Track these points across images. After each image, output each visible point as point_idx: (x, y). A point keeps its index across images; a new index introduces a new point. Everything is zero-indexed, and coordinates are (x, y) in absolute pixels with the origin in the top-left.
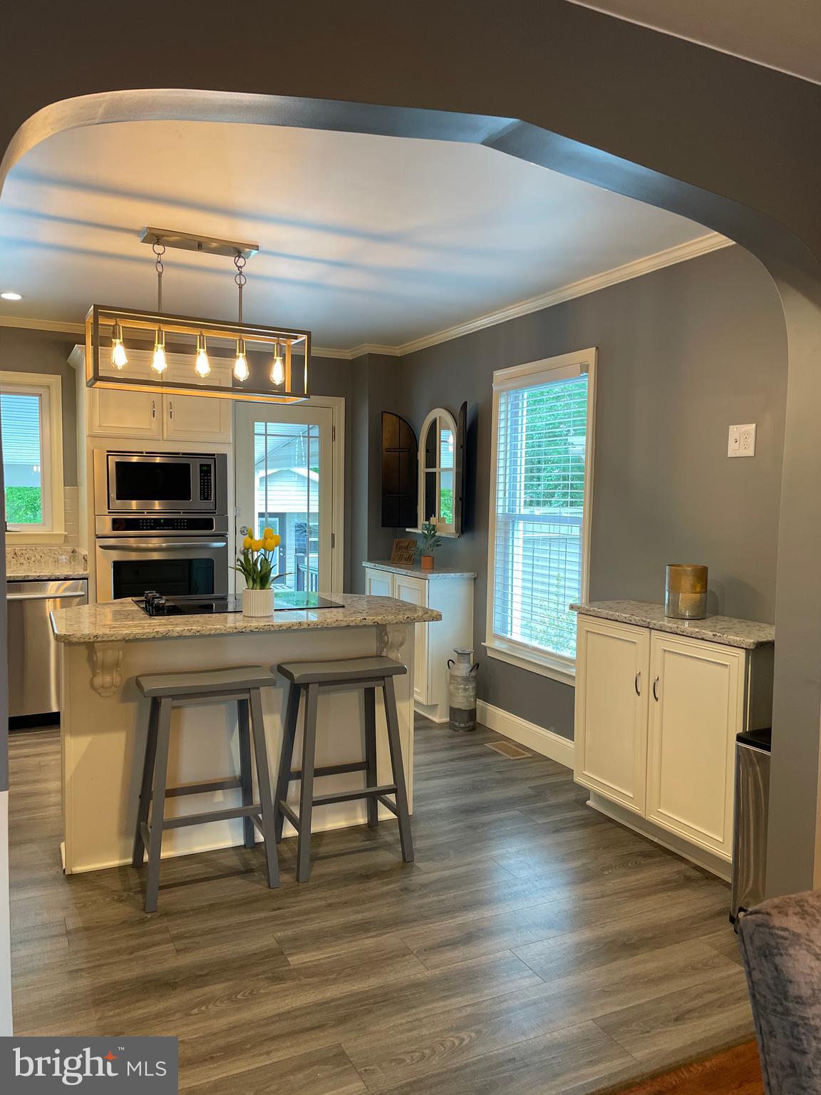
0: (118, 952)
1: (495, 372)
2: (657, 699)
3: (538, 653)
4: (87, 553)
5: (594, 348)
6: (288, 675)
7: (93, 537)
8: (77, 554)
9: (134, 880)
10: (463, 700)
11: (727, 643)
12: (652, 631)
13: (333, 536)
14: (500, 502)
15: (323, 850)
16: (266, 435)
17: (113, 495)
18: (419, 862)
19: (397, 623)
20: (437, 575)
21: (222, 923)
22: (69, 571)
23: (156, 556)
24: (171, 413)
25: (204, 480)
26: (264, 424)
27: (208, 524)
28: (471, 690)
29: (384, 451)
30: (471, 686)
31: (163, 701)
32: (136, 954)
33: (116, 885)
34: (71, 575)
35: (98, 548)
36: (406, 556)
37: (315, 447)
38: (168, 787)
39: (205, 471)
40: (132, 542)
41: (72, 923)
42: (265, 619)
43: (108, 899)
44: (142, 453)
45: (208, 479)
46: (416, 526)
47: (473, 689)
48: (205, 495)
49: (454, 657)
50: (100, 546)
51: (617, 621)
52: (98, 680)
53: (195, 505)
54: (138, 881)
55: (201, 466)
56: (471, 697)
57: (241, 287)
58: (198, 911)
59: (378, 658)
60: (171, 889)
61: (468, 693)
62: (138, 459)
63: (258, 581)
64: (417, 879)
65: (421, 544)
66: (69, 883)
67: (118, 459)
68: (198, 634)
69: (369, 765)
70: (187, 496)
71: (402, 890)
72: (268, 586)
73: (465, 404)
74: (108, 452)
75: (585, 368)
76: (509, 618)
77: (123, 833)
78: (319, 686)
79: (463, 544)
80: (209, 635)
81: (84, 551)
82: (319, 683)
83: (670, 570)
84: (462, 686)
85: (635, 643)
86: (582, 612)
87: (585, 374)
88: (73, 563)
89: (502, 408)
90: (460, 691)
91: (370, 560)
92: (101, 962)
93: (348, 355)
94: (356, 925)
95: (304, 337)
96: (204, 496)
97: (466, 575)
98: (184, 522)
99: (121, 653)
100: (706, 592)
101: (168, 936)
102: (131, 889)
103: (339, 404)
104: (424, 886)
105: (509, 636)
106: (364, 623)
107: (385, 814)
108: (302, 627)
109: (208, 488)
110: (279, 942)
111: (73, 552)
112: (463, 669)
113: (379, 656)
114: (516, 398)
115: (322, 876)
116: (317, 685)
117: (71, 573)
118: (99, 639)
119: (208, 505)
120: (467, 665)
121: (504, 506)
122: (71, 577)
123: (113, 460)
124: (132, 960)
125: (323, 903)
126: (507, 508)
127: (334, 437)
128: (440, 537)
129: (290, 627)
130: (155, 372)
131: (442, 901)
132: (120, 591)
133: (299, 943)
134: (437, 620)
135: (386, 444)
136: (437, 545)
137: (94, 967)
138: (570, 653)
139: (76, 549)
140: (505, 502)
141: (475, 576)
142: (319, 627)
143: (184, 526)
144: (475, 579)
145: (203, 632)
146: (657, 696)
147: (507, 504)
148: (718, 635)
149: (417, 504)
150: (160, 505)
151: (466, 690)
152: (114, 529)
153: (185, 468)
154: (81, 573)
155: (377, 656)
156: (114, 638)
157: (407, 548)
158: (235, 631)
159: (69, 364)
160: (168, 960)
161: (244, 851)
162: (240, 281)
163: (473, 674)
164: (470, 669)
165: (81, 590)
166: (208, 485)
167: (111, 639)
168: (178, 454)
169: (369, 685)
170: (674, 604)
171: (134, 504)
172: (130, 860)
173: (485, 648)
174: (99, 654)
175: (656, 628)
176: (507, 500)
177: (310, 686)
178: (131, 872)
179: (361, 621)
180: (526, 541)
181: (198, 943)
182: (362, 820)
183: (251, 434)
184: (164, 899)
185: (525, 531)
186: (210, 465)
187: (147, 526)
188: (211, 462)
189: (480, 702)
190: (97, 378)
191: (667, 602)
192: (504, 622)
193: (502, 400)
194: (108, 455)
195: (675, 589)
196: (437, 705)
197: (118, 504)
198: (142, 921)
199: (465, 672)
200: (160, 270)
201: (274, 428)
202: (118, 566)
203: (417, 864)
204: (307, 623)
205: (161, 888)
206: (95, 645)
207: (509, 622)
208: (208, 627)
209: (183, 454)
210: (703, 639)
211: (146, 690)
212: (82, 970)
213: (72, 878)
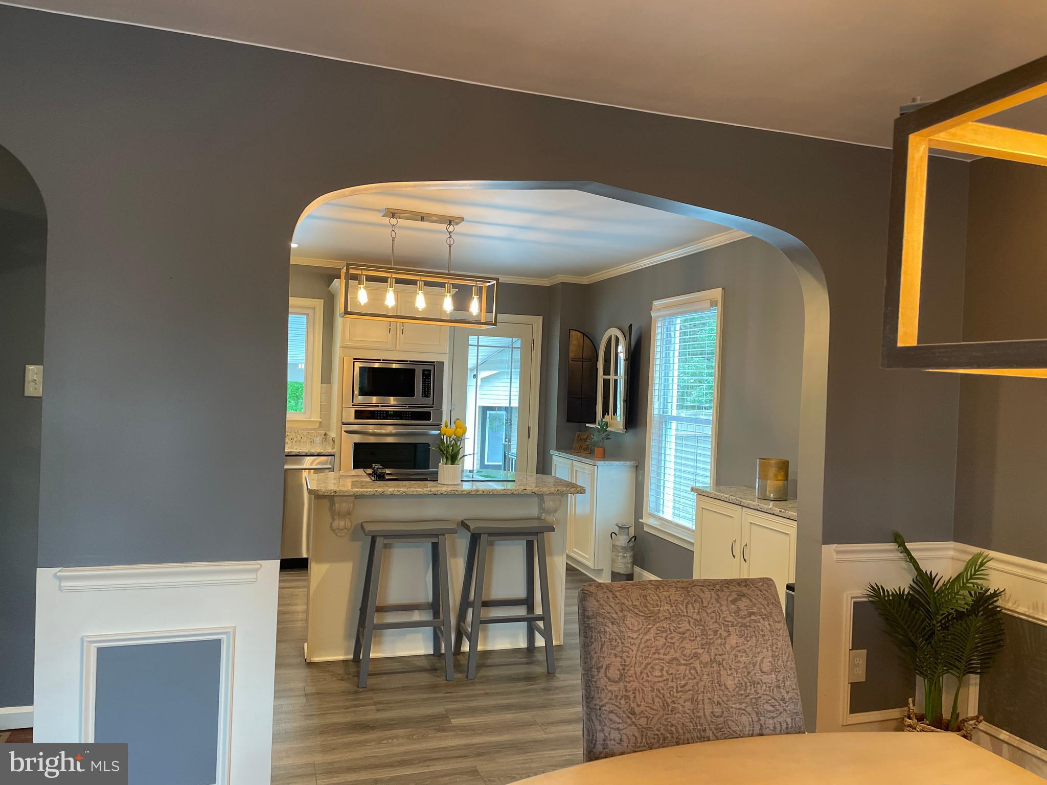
0: (338, 708)
1: (653, 302)
2: (745, 560)
3: (681, 529)
4: (335, 436)
5: (721, 289)
6: (467, 527)
7: (340, 424)
8: (328, 436)
9: (353, 669)
10: (622, 566)
11: (788, 517)
12: (744, 508)
13: (529, 428)
14: (656, 405)
15: (489, 661)
16: (478, 346)
17: (356, 392)
18: (559, 674)
19: (550, 493)
20: (604, 462)
21: (411, 697)
22: (321, 449)
23: (390, 440)
24: (403, 329)
25: (425, 381)
26: (477, 337)
27: (426, 416)
28: (628, 558)
29: (570, 361)
30: (629, 554)
31: (378, 539)
32: (349, 710)
33: (341, 671)
34: (322, 452)
35: (343, 432)
36: (585, 447)
37: (517, 354)
38: (378, 604)
39: (427, 375)
40: (371, 429)
41: (311, 689)
42: (453, 486)
43: (334, 679)
44: (380, 360)
45: (428, 381)
46: (594, 422)
47: (631, 556)
48: (426, 393)
49: (616, 530)
50: (345, 431)
51: (721, 500)
52: (335, 524)
53: (418, 401)
54: (355, 669)
55: (424, 371)
56: (628, 563)
57: (450, 247)
58: (395, 690)
59: (539, 520)
60: (378, 676)
61: (626, 560)
62: (379, 365)
63: (450, 458)
64: (556, 684)
65: (595, 438)
66: (309, 668)
67: (361, 364)
68: (404, 494)
69: (528, 602)
70: (411, 394)
71: (541, 689)
72: (456, 462)
73: (631, 326)
74: (354, 359)
75: (713, 303)
76: (662, 500)
77: (348, 637)
78: (489, 536)
79: (629, 438)
80: (412, 494)
81: (333, 434)
82: (488, 533)
83: (760, 461)
84: (621, 554)
85: (732, 517)
86: (700, 493)
87: (714, 308)
88: (324, 443)
89: (659, 330)
90: (619, 558)
91: (558, 449)
92: (327, 712)
93: (546, 283)
94: (503, 706)
95: (494, 282)
96: (425, 395)
97: (628, 463)
98: (409, 414)
99: (352, 505)
100: (787, 480)
101: (372, 701)
102: (350, 674)
103: (538, 321)
104: (557, 688)
105: (661, 515)
106: (525, 493)
107: (540, 642)
108: (478, 493)
109: (428, 388)
110: (447, 711)
111: (325, 435)
112: (622, 540)
113: (539, 519)
114: (670, 323)
115: (484, 677)
116: (487, 535)
117: (322, 451)
118: (337, 494)
119: (428, 401)
120: (626, 537)
121: (659, 408)
122: (322, 454)
123: (358, 365)
124: (347, 712)
125: (483, 692)
126: (661, 410)
127: (532, 349)
128: (611, 431)
129: (470, 492)
130: (387, 308)
131: (568, 698)
132: (358, 464)
133: (460, 712)
134: (581, 493)
135: (572, 355)
136: (607, 439)
137: (319, 714)
138: (691, 525)
139: (327, 432)
140: (660, 405)
141: (637, 464)
142: (491, 493)
143: (408, 417)
144: (637, 466)
145: (408, 493)
146: (745, 559)
147: (661, 407)
148: (783, 511)
149: (596, 404)
150: (394, 400)
151: (624, 557)
152: (356, 418)
153: (412, 372)
154: (329, 451)
155: (538, 519)
156: (347, 494)
157: (585, 440)
158: (430, 493)
159: (330, 291)
160: (371, 714)
161: (432, 657)
162: (450, 240)
163: (631, 544)
164: (628, 540)
165: (330, 464)
166: (428, 384)
167: (345, 494)
168: (407, 361)
169: (530, 538)
170: (763, 488)
171: (374, 399)
172: (351, 657)
173: (642, 524)
174: (336, 505)
175: (745, 505)
176: (662, 404)
177: (482, 536)
178: (351, 663)
179: (522, 491)
180: (677, 437)
181: (391, 707)
182: (523, 644)
183: (467, 345)
184: (371, 681)
185: (677, 430)
186: (430, 371)
187: (380, 416)
188: (431, 368)
189: (637, 569)
190: (346, 313)
191: (757, 488)
192: (657, 504)
193: (659, 325)
194: (354, 362)
195: (764, 477)
196: (603, 569)
197: (360, 399)
198: (356, 692)
199: (624, 543)
200: (394, 236)
201: (484, 340)
202: (357, 446)
203: (557, 675)
204: (482, 490)
205: (369, 675)
206: (335, 498)
207: (662, 503)
208: (412, 489)
209: (410, 361)
210: (773, 514)
211: (366, 531)
212: (314, 715)
213: (310, 665)
